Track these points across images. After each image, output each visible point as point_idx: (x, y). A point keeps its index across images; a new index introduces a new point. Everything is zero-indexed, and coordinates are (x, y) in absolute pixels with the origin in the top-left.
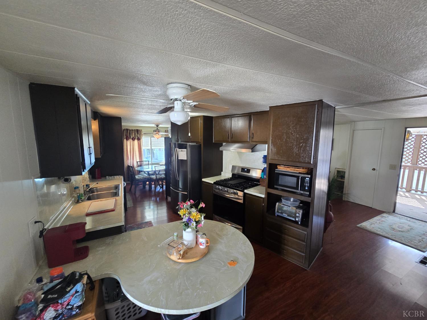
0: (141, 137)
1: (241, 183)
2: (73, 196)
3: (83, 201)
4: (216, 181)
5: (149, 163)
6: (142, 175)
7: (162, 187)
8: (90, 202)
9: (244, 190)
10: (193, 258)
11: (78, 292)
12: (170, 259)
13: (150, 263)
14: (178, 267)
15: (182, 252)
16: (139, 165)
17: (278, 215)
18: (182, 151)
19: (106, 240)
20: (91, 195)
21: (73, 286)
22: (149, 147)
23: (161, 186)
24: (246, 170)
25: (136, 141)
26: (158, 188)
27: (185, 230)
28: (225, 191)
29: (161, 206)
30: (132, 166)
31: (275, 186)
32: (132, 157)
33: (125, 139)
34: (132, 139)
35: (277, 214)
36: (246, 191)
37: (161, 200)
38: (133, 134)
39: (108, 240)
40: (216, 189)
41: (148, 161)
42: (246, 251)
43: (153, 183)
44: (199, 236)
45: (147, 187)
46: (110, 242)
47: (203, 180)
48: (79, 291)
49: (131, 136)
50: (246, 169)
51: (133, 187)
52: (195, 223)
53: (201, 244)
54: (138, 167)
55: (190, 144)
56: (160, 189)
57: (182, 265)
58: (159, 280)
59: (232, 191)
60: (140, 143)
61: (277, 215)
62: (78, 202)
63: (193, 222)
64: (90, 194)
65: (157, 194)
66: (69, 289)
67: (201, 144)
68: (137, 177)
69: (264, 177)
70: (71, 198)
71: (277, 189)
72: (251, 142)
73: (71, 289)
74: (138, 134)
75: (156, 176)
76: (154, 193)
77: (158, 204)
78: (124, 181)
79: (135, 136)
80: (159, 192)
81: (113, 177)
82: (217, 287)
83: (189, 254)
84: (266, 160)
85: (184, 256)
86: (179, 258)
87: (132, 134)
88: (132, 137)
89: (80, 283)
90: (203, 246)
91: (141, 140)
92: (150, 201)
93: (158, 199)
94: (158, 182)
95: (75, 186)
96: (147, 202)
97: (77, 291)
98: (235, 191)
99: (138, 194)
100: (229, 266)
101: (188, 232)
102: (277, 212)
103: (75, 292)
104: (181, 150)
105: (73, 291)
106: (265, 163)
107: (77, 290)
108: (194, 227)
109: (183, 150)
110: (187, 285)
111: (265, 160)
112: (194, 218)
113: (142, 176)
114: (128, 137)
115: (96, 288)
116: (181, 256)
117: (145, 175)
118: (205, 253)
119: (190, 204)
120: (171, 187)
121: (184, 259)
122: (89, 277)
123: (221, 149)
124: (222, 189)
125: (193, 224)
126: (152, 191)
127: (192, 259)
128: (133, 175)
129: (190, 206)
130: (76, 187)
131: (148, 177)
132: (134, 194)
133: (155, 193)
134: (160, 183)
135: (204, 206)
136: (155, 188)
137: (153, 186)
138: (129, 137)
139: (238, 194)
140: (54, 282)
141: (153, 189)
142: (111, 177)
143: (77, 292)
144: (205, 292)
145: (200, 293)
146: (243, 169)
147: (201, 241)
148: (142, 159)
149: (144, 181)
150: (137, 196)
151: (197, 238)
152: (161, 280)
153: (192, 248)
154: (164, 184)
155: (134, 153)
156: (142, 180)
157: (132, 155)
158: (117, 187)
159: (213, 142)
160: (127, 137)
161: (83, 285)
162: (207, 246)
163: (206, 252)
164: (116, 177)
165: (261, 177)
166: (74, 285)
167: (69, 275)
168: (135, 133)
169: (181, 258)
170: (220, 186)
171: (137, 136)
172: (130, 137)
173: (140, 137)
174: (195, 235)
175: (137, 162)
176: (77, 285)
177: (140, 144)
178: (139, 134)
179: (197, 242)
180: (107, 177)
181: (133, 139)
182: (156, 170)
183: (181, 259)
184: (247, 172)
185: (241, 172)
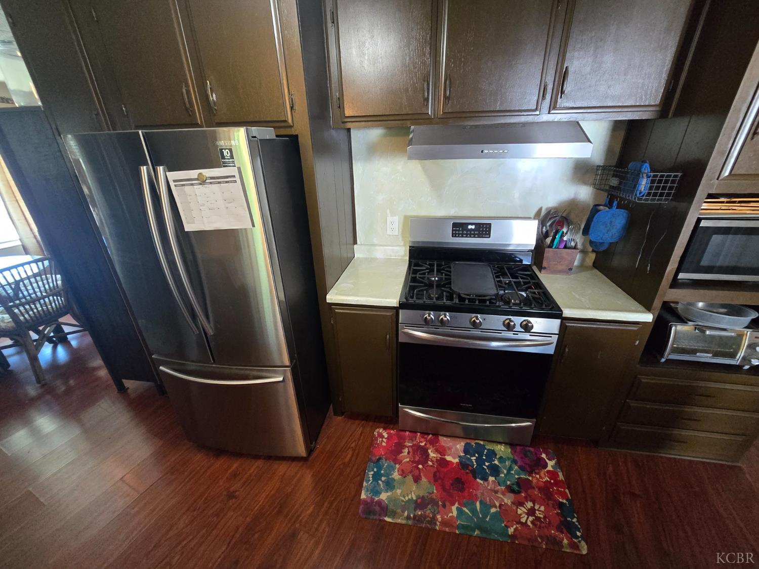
18: (202, 179)
24: (473, 227)
35: (669, 357)
47: (334, 299)
50: (472, 224)
55: (254, 131)
72: (545, 111)
104: (191, 173)
120: (161, 368)
146: (460, 228)
170: (437, 313)
184: (479, 233)
185: (453, 236)
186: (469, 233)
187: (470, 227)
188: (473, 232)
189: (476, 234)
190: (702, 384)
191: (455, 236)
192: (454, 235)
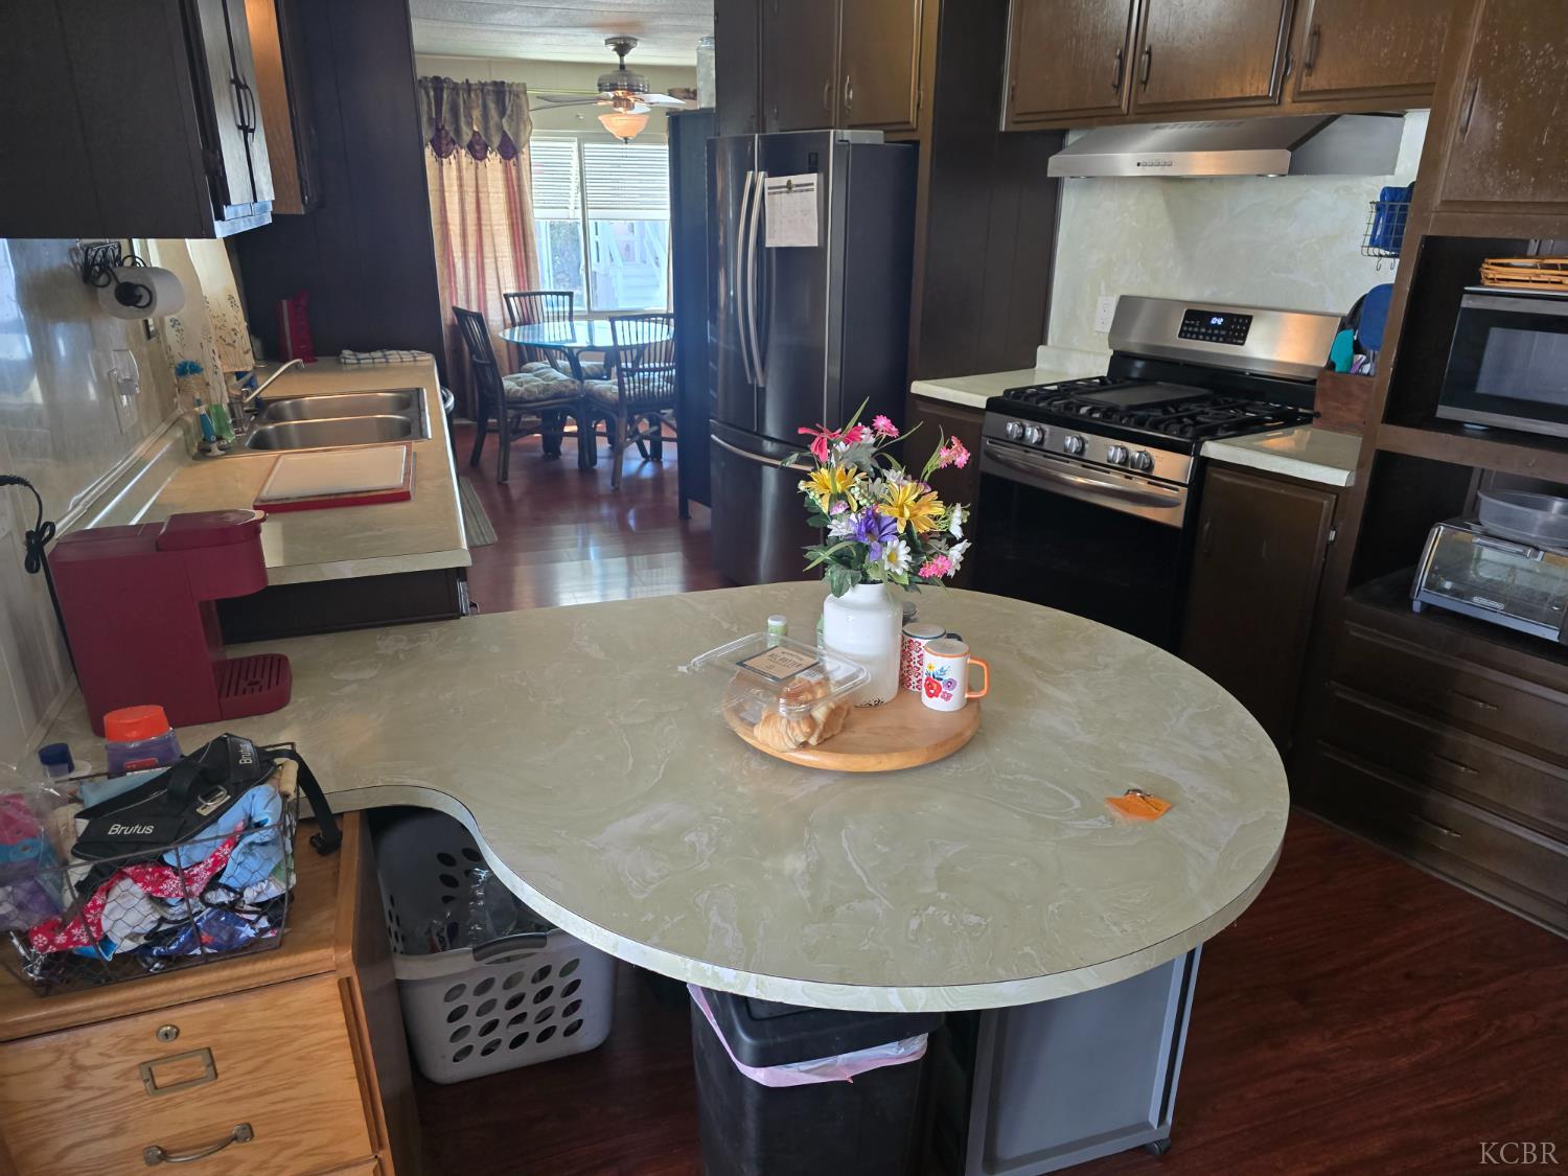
0: (523, 139)
1: (1176, 404)
2: (173, 416)
3: (227, 450)
4: (1007, 392)
5: (575, 308)
6: (536, 376)
7: (656, 456)
8: (267, 456)
9: (1200, 445)
10: (888, 750)
11: (259, 825)
12: (747, 746)
13: (631, 761)
14: (797, 792)
15: (820, 713)
16: (517, 320)
17: (1428, 609)
18: (789, 186)
19: (379, 643)
20: (271, 427)
21: (228, 794)
22: (572, 207)
23: (647, 444)
24: (1220, 321)
25: (494, 160)
26: (629, 459)
27: (839, 592)
28: (1065, 455)
29: (651, 550)
30: (474, 309)
31: (1444, 412)
32: (472, 265)
33: (428, 151)
34: (471, 148)
35: (1422, 597)
36: (1213, 449)
37: (654, 519)
38: (476, 114)
39: (391, 640)
40: (1006, 440)
41: (570, 294)
42: (1225, 755)
43: (601, 427)
44: (924, 642)
45: (569, 449)
46: (396, 652)
47: (919, 387)
48: (266, 820)
49: (464, 128)
50: (1218, 315)
51: (491, 444)
52: (903, 551)
53: (933, 686)
54: (514, 325)
55: (847, 134)
56: (645, 463)
57: (818, 782)
58: (690, 837)
59: (1112, 449)
60: (519, 179)
61: (1423, 603)
62: (204, 453)
63: (896, 542)
64: (266, 424)
65: (626, 492)
66: (212, 806)
67: (916, 143)
68: (509, 384)
69: (1351, 365)
70: (164, 427)
71: (1455, 427)
72: (1287, 99)
73: (219, 808)
74: (502, 114)
75: (621, 384)
76: (609, 482)
77: (633, 540)
78: (444, 384)
79: (486, 128)
80: (635, 481)
81: (378, 354)
82: (1050, 907)
83: (857, 734)
84: (1403, 219)
85: (833, 732)
86: (802, 740)
87: (469, 116)
88: (467, 137)
89: (263, 787)
90: (948, 697)
91: (523, 157)
92: (588, 520)
93: (631, 513)
94: (632, 422)
95: (179, 360)
96: (573, 527)
97: (256, 820)
98: (1135, 450)
99: (517, 483)
100: (1118, 815)
101: (855, 607)
102: (1430, 585)
103: (240, 825)
104: (783, 180)
105: (232, 820)
106: (1385, 246)
107: (250, 818)
108: (899, 572)
109: (796, 179)
110: (860, 877)
111: (1389, 220)
112: (902, 515)
113: (540, 381)
114: (447, 133)
115: (345, 841)
116: (816, 735)
117: (554, 373)
118: (960, 735)
119: (872, 440)
120: (713, 436)
121: (833, 750)
122: (306, 778)
123: (1056, 165)
124: (1041, 442)
125: (895, 551)
126: (594, 472)
127: (884, 758)
128: (488, 369)
129: (874, 450)
130: (185, 364)
131: (572, 386)
132: (499, 484)
133: (613, 484)
134: (644, 426)
135: (962, 458)
136: (617, 452)
137: (602, 445)
138: (452, 134)
139: (1150, 467)
140: (129, 774)
141: (603, 463)
142: (367, 355)
143: (252, 825)
144: (974, 919)
145: (946, 919)
146: (1197, 320)
147: (936, 669)
148: (533, 280)
149: (551, 411)
150: (515, 492)
151: (905, 654)
152: (705, 840)
153: (878, 703)
154: (666, 432)
155: (487, 241)
156: (538, 400)
157: (472, 254)
158: (410, 402)
159: (1003, 129)
160: (439, 130)
161: (279, 800)
162: (969, 700)
163: (968, 734)
164: (394, 356)
165: (1331, 366)
166: (236, 793)
167: (204, 748)
168: (485, 107)
169: (813, 741)
170: (1027, 423)
171: (500, 127)
172: (458, 131)
173: (517, 134)
174: (900, 636)
175: (507, 296)
176: (250, 792)
177: (520, 186)
178: (510, 116)
179: (904, 682)
180: (346, 353)
181: (478, 151)
182: (620, 343)
183: (813, 748)
184: (1228, 334)
185: (1180, 336)
186: (1210, 331)
187: (1214, 321)
188: (1216, 332)
189: (1222, 336)
190: (1470, 667)
191: (1185, 337)
192: (1183, 334)
